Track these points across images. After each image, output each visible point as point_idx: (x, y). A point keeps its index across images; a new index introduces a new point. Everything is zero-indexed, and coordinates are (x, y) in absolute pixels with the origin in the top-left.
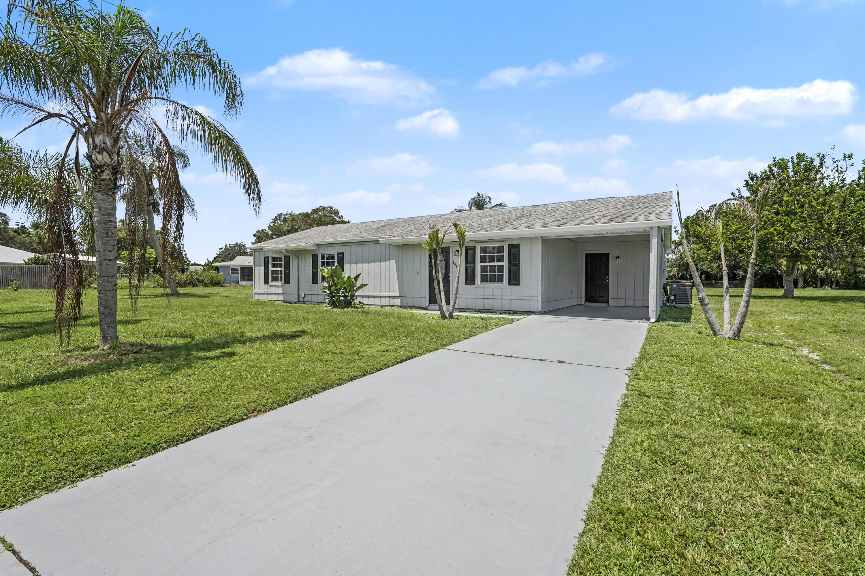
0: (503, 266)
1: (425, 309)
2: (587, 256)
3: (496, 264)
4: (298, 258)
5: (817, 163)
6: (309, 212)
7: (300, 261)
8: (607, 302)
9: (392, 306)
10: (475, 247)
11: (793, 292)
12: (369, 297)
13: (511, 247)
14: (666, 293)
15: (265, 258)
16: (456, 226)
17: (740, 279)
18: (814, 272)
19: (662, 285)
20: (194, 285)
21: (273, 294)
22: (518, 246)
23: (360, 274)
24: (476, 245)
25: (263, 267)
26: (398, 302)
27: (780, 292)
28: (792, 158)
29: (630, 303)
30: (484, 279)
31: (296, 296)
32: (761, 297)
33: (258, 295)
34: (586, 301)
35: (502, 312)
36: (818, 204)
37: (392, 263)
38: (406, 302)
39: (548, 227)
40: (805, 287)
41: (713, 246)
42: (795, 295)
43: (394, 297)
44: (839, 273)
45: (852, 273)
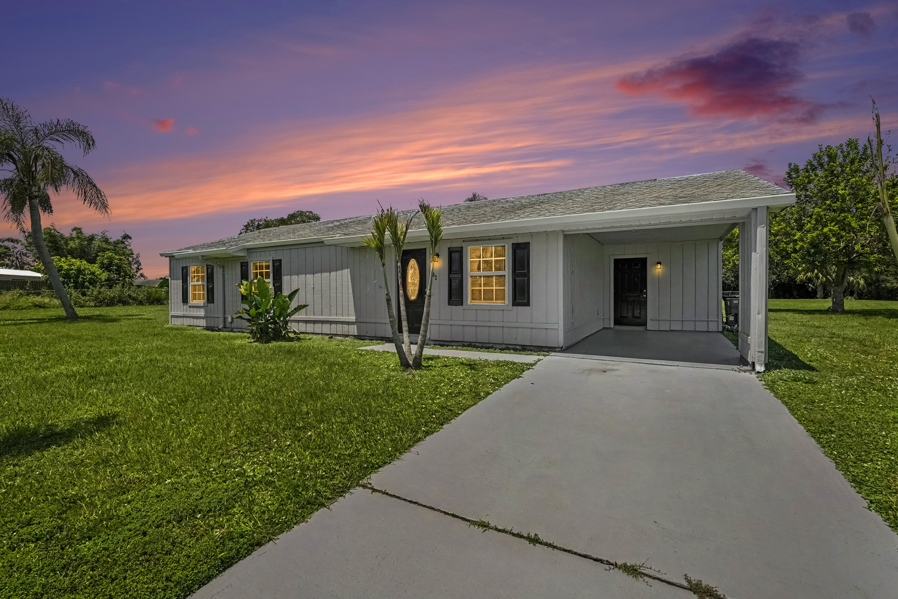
0: (504, 276)
2: (616, 261)
3: (494, 273)
4: (223, 267)
6: (286, 217)
7: (226, 273)
8: (645, 324)
9: (347, 336)
10: (462, 248)
12: (314, 322)
13: (516, 247)
15: (183, 268)
20: (125, 303)
21: (194, 317)
22: (526, 246)
23: (297, 291)
24: (463, 245)
25: (181, 281)
26: (353, 330)
28: (842, 145)
30: (476, 296)
31: (221, 320)
33: (176, 319)
34: (615, 322)
35: (504, 347)
37: (346, 274)
38: (364, 330)
39: (574, 213)
42: (846, 308)
43: (348, 323)
44: (862, 282)
45: (875, 282)
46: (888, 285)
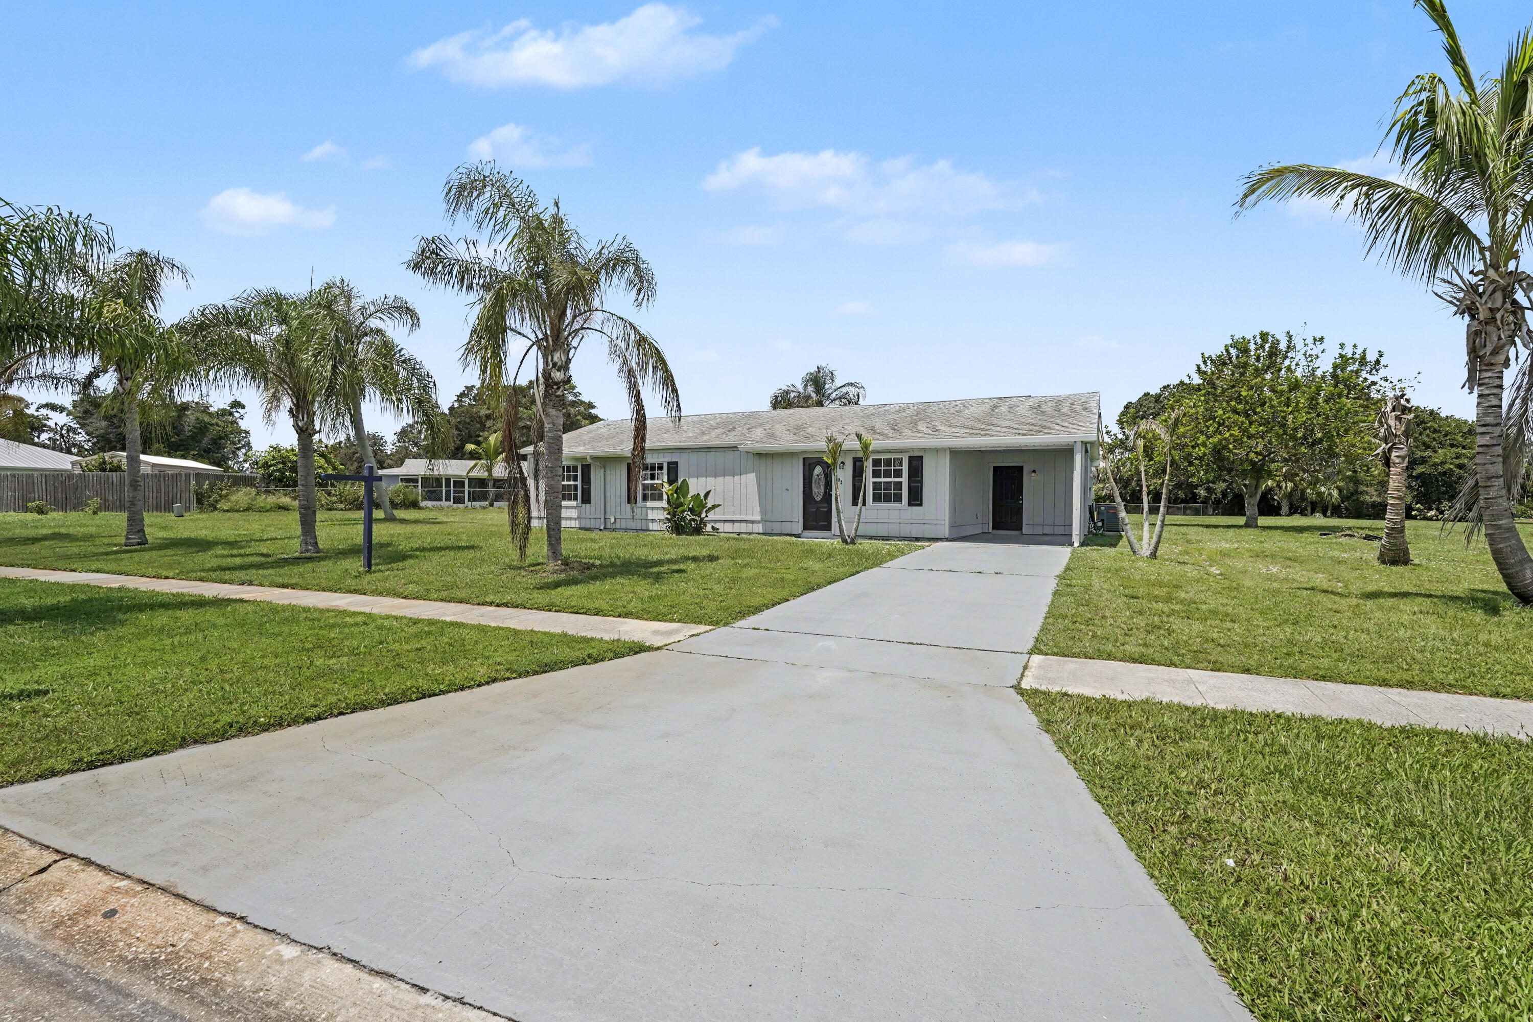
0: (901, 483)
1: (798, 536)
2: (995, 468)
3: (893, 480)
4: (604, 468)
5: (1283, 346)
7: (607, 473)
8: (1021, 529)
9: (753, 533)
10: (865, 458)
11: (1257, 519)
12: (724, 521)
13: (911, 459)
14: (1092, 517)
16: (859, 436)
17: (1202, 502)
18: (1303, 491)
19: (1087, 508)
22: (920, 459)
23: (709, 492)
26: (759, 528)
27: (1241, 520)
28: (1254, 337)
29: (1047, 530)
30: (877, 498)
31: (601, 520)
32: (1216, 527)
34: (993, 528)
35: (901, 539)
36: (1280, 403)
37: (752, 477)
38: (770, 527)
39: (957, 437)
40: (1290, 514)
41: (1156, 454)
42: (1259, 524)
43: (752, 522)
44: (1335, 493)
45: (1352, 494)
46: (1368, 498)
